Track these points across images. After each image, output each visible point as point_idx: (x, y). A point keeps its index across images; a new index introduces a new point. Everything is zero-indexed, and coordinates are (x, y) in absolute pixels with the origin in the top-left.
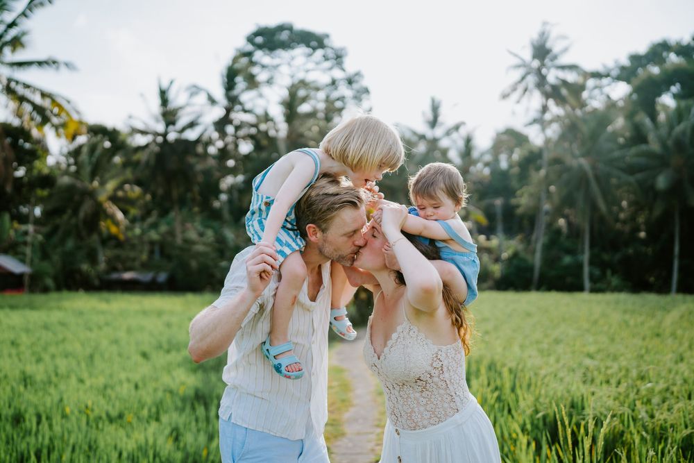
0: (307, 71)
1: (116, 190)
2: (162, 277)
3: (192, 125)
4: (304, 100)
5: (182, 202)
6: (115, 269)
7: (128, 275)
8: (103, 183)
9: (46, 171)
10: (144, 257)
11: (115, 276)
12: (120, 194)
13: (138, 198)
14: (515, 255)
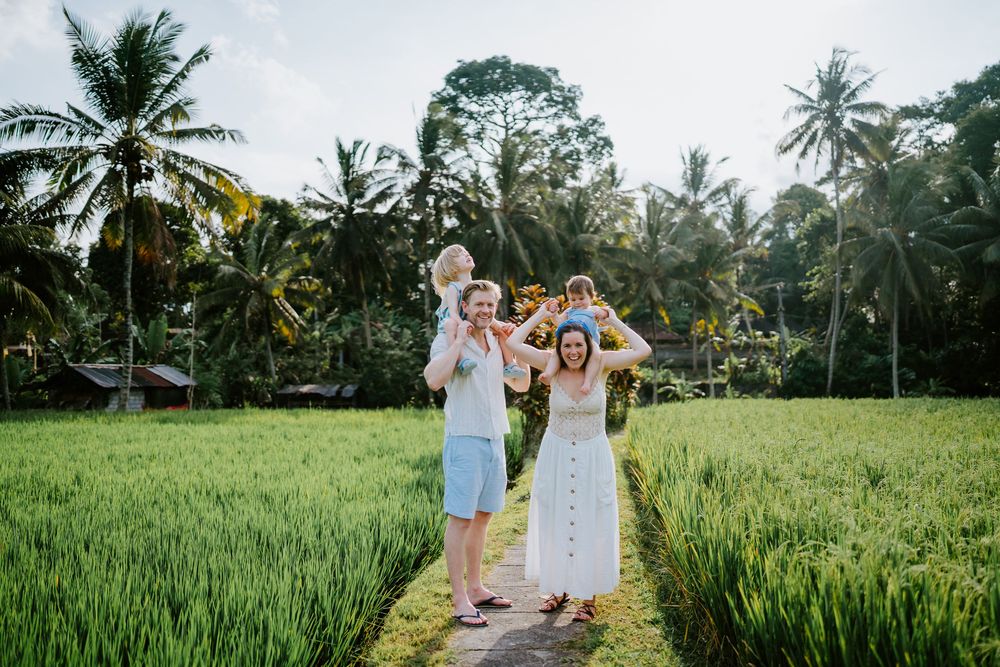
0: (528, 119)
1: (290, 282)
2: (349, 390)
3: (382, 196)
4: (524, 157)
5: (371, 295)
6: (290, 381)
7: (305, 389)
8: (272, 273)
9: (200, 259)
10: (326, 365)
11: (291, 389)
12: (295, 287)
13: (316, 292)
14: (802, 353)
